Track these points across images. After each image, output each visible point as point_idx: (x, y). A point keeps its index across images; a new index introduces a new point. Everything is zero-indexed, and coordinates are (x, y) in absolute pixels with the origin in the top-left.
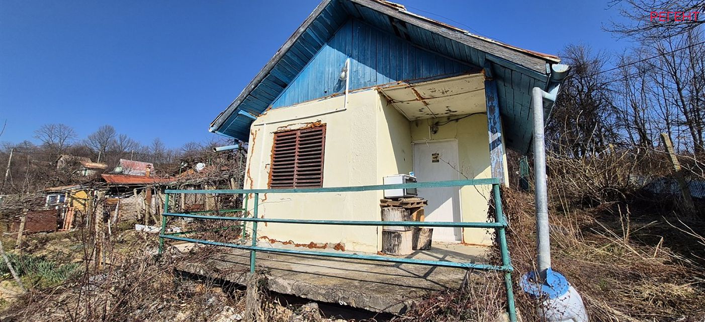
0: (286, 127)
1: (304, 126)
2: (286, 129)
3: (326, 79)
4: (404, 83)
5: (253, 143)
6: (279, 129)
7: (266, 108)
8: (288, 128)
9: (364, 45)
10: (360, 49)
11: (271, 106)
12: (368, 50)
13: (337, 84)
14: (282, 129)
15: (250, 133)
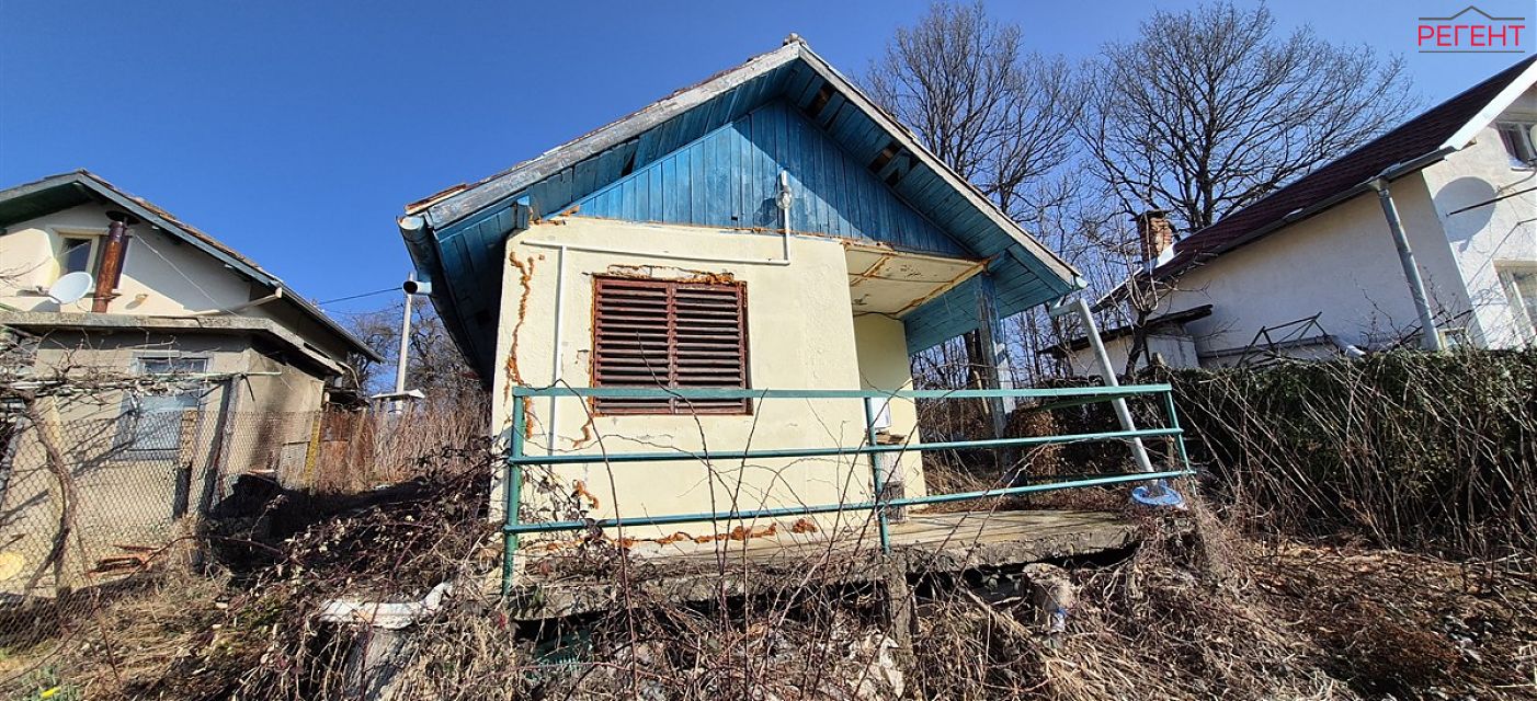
0: (636, 269)
1: (688, 276)
2: (635, 273)
3: (736, 193)
4: (885, 247)
5: (523, 289)
6: (616, 269)
7: (564, 207)
8: (642, 273)
9: (812, 159)
10: (806, 163)
11: (577, 206)
12: (820, 170)
13: (760, 210)
14: (624, 271)
15: (507, 261)
